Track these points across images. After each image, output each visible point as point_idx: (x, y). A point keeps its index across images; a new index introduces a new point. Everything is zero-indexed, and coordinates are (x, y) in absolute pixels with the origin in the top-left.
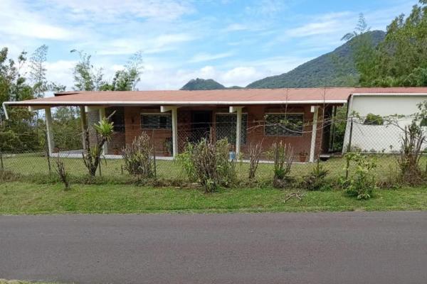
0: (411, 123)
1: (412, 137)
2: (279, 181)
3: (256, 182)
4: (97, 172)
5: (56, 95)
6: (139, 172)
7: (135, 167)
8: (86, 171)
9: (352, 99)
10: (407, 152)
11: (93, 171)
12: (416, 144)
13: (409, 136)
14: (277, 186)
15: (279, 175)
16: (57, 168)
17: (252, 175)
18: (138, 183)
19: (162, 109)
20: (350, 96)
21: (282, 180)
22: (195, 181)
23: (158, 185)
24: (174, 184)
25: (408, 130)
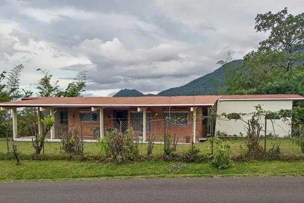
0: (251, 118)
1: (253, 128)
2: (167, 156)
3: (152, 157)
4: (42, 152)
5: (22, 99)
6: (72, 151)
7: (69, 147)
8: (34, 151)
9: (218, 102)
10: (251, 137)
11: (39, 151)
12: (256, 132)
13: (251, 127)
14: (166, 160)
15: (167, 152)
16: (12, 149)
17: (149, 152)
18: (70, 159)
19: (93, 109)
20: (217, 101)
21: (169, 156)
22: (110, 157)
23: (84, 159)
24: (96, 158)
25: (250, 123)
